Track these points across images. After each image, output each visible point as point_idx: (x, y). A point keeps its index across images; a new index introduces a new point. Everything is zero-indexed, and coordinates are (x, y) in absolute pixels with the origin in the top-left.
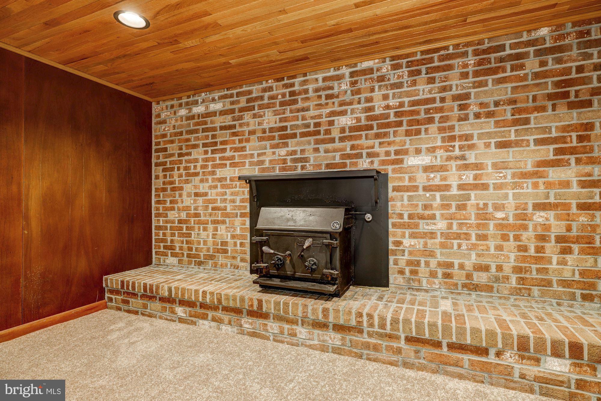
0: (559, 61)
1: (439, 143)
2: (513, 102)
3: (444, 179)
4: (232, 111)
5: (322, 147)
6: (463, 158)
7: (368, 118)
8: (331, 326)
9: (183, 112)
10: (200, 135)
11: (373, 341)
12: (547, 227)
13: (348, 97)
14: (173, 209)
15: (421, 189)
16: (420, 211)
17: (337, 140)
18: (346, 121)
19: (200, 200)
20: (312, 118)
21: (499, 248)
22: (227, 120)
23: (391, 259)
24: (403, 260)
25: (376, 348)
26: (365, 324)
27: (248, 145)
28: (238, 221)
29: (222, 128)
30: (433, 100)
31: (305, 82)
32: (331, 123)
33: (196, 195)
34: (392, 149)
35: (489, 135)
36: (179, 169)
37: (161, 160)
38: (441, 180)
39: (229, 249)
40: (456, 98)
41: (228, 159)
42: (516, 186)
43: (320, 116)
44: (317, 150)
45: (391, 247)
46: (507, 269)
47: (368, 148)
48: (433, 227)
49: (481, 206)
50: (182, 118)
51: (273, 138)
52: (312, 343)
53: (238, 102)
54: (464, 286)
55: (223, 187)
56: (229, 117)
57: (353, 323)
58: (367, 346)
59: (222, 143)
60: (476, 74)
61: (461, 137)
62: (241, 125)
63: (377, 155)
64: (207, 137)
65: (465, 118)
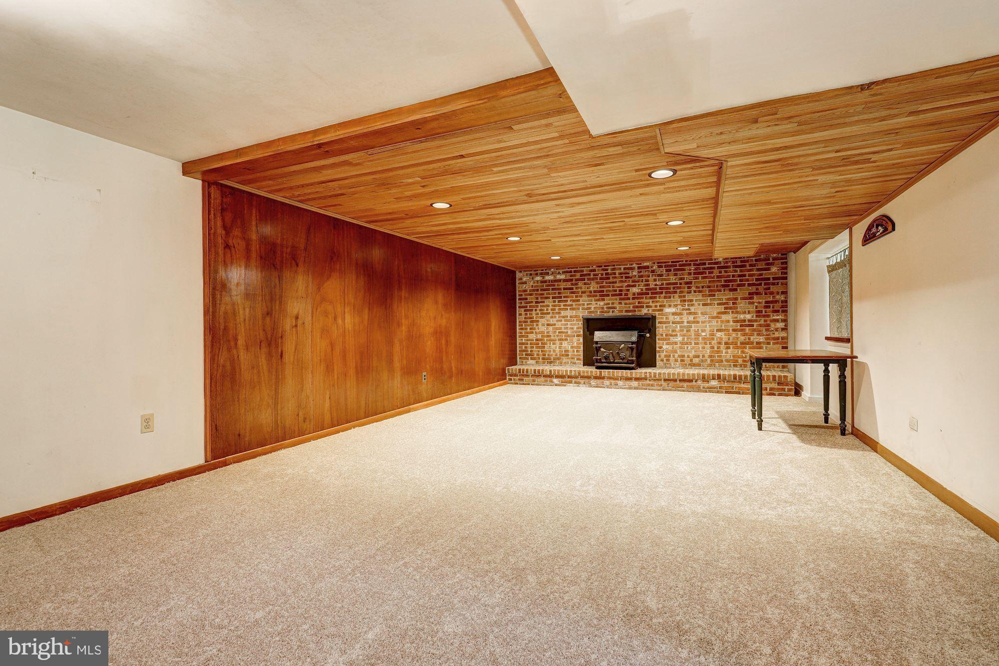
0: (726, 272)
1: (679, 303)
2: (709, 287)
3: (681, 318)
4: (572, 280)
5: (623, 302)
6: (689, 309)
7: (647, 289)
8: (634, 379)
9: (539, 278)
10: (551, 291)
11: (651, 383)
12: (721, 339)
13: (637, 279)
14: (532, 333)
15: (671, 323)
16: (670, 333)
17: (631, 299)
18: (635, 290)
19: (551, 328)
20: (618, 287)
21: (703, 348)
22: (569, 285)
23: (657, 355)
24: (663, 355)
25: (652, 385)
26: (648, 376)
27: (581, 299)
28: (575, 339)
29: (565, 289)
30: (676, 284)
31: (614, 269)
32: (628, 290)
33: (548, 325)
34: (658, 304)
35: (700, 300)
36: (536, 310)
37: (523, 305)
38: (680, 319)
39: (570, 354)
40: (687, 283)
41: (569, 306)
42: (710, 322)
43: (622, 287)
44: (620, 303)
45: (657, 349)
46: (707, 356)
47: (646, 303)
48: (676, 340)
49: (696, 330)
50: (538, 281)
51: (596, 296)
52: (625, 387)
53: (575, 276)
54: (689, 365)
55: (565, 321)
56: (569, 283)
57: (643, 376)
58: (649, 385)
59: (564, 297)
60: (695, 274)
61: (688, 300)
62: (576, 288)
63: (651, 307)
64: (555, 294)
65: (689, 292)
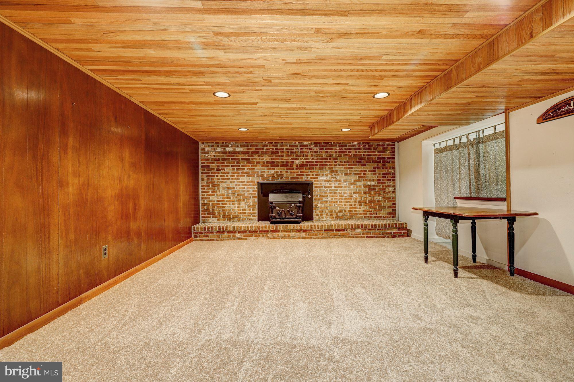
0: (359, 152)
1: (329, 173)
2: (349, 162)
3: (330, 184)
4: (248, 152)
5: (289, 171)
6: (336, 178)
7: (306, 162)
8: (302, 230)
9: (220, 149)
10: (230, 161)
11: (315, 233)
12: (356, 199)
13: (299, 154)
14: (214, 195)
15: (323, 187)
16: (323, 194)
17: (295, 169)
18: (298, 162)
19: (230, 191)
20: (285, 160)
21: (345, 205)
22: (246, 156)
23: (314, 211)
24: (318, 211)
25: (316, 235)
26: (313, 228)
27: (256, 168)
28: (251, 200)
29: (242, 159)
30: (327, 159)
31: (282, 146)
32: (293, 162)
33: (228, 188)
34: (314, 173)
35: (343, 171)
36: (217, 176)
37: (206, 171)
38: (329, 184)
39: (247, 212)
40: (334, 159)
41: (246, 173)
42: (349, 187)
43: (288, 159)
44: (287, 172)
45: (314, 207)
46: (347, 211)
47: (306, 173)
48: (327, 200)
49: (340, 193)
50: (219, 152)
51: (268, 166)
52: (296, 237)
53: (251, 149)
54: (336, 217)
55: (243, 185)
56: (246, 155)
57: (310, 228)
58: (313, 235)
59: (242, 166)
60: (339, 152)
61: (335, 171)
62: (252, 159)
63: (309, 175)
64: (234, 163)
65: (336, 166)
